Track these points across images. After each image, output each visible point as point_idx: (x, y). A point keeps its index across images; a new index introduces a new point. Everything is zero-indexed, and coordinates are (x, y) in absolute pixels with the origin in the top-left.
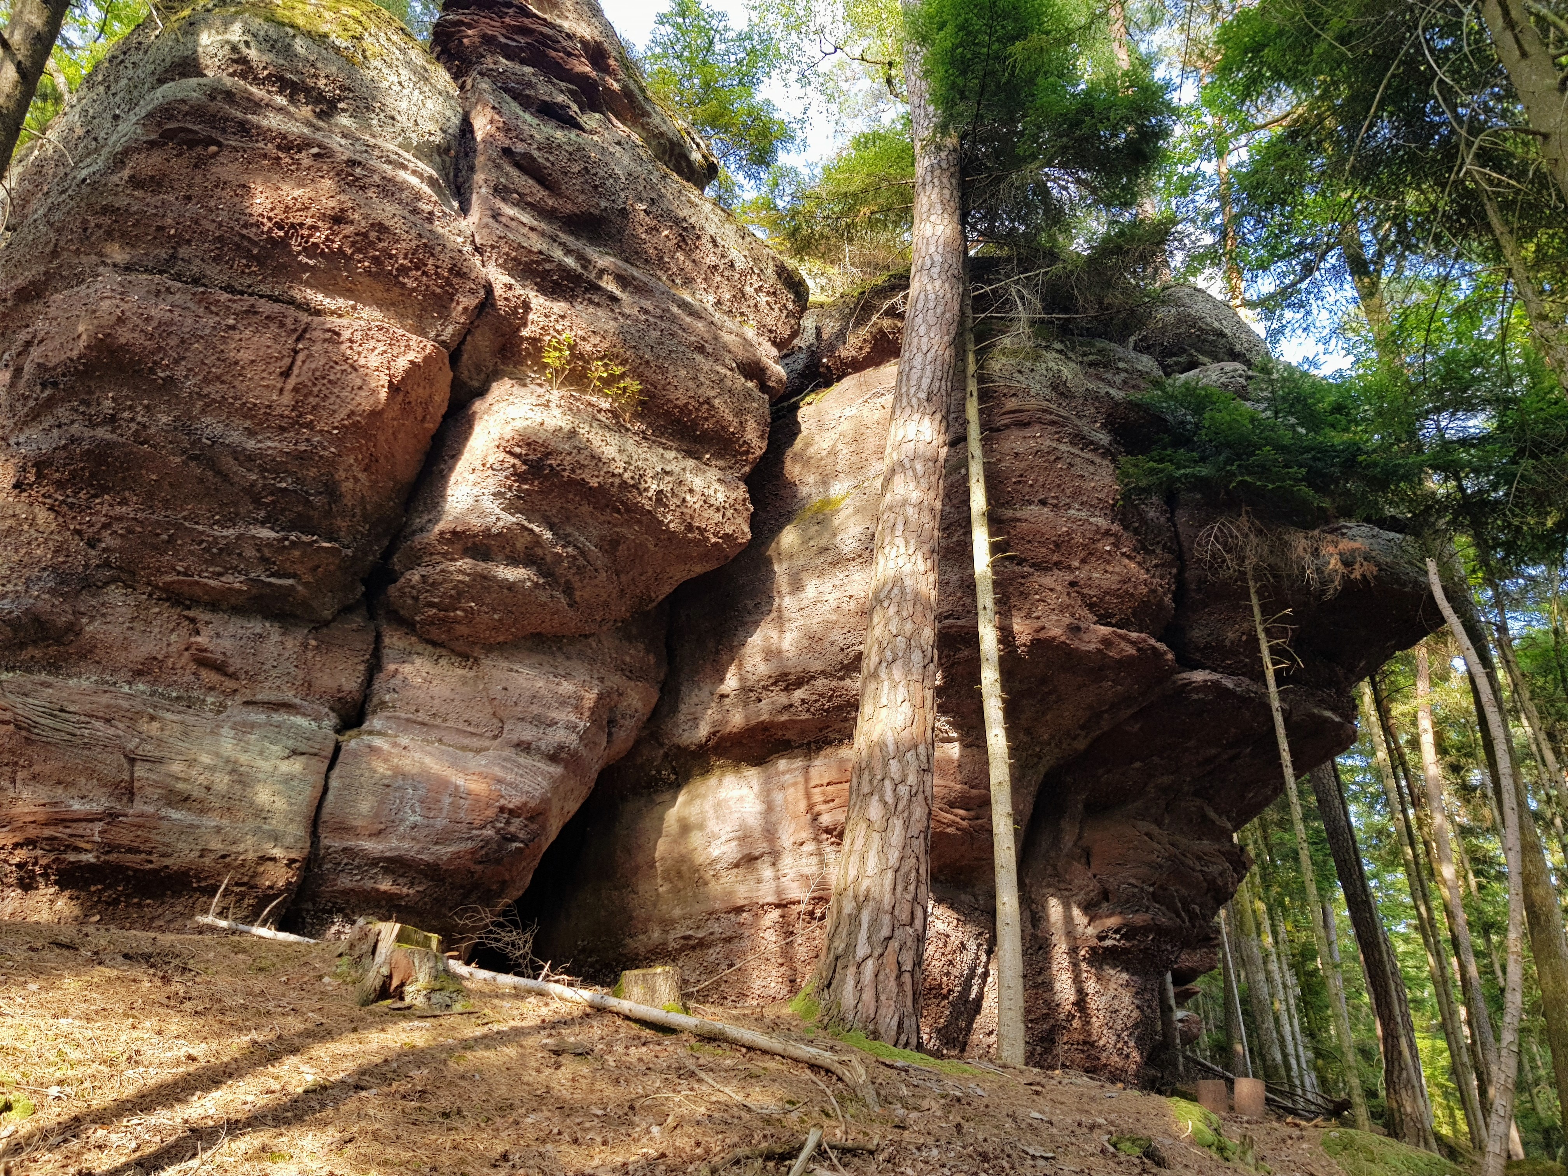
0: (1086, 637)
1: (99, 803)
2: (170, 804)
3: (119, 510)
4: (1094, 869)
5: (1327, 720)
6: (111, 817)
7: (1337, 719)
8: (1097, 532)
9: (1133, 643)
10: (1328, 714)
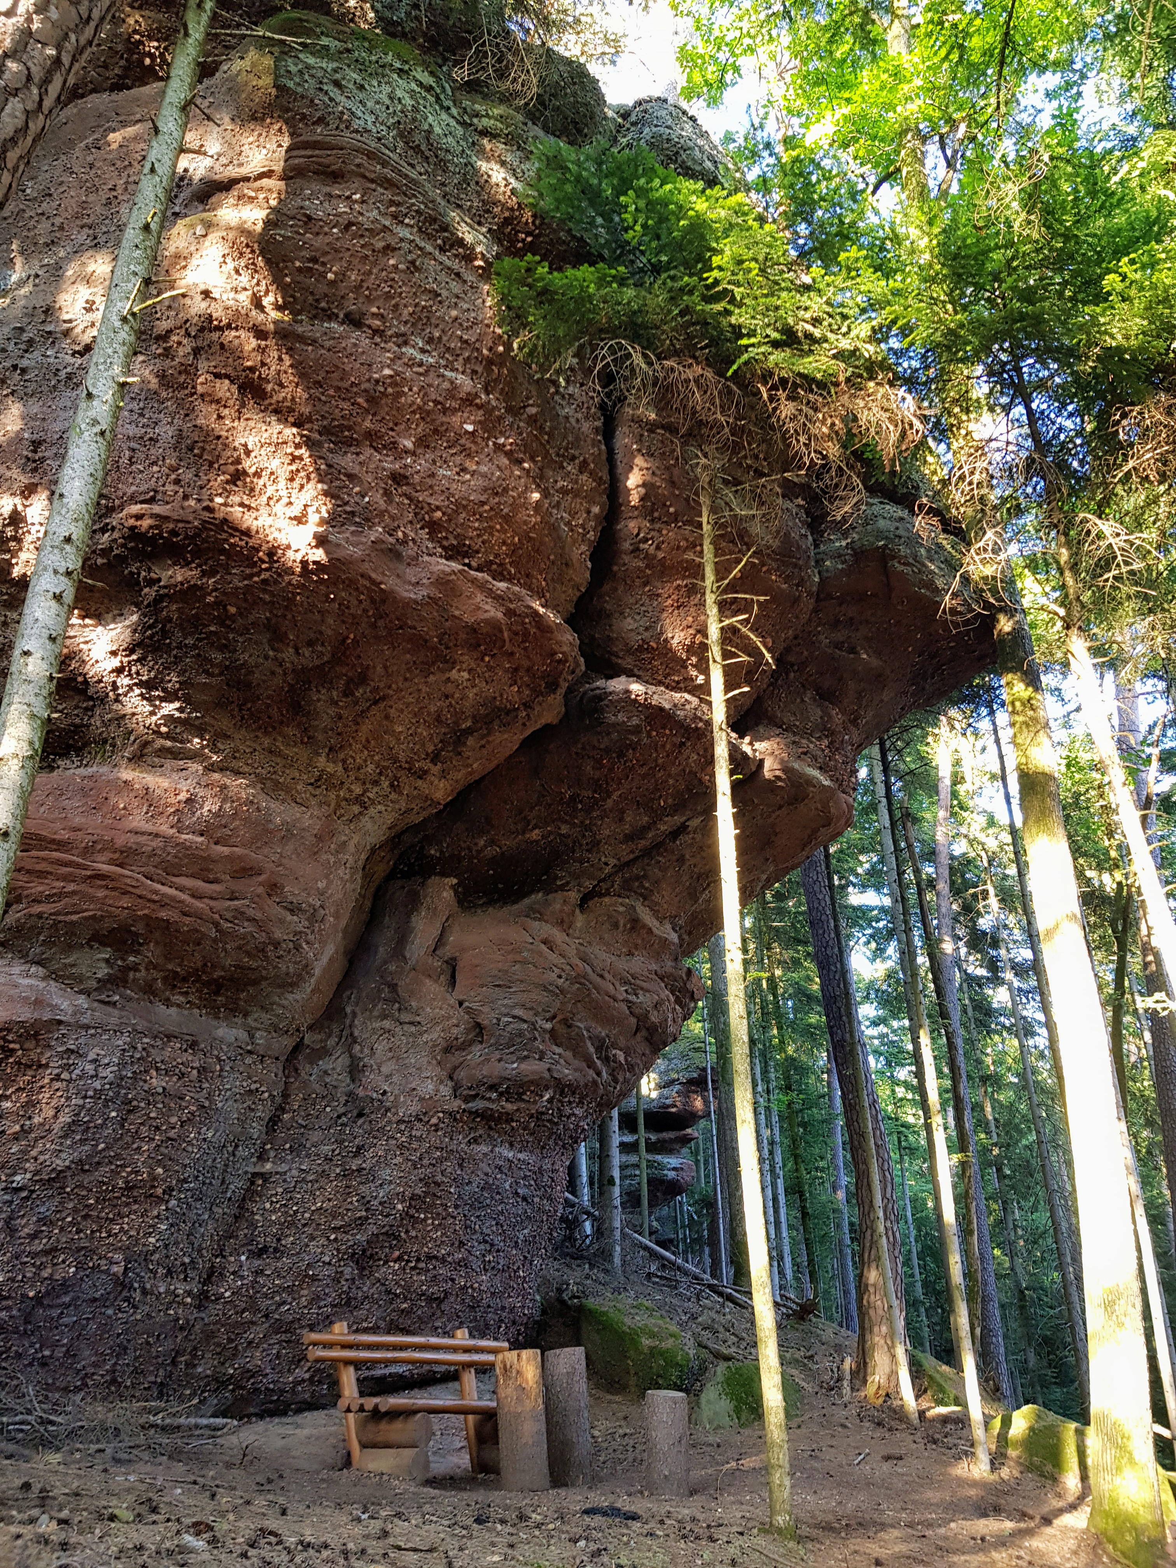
0: (411, 574)
4: (459, 993)
5: (810, 781)
7: (827, 783)
8: (452, 395)
9: (498, 598)
10: (815, 773)
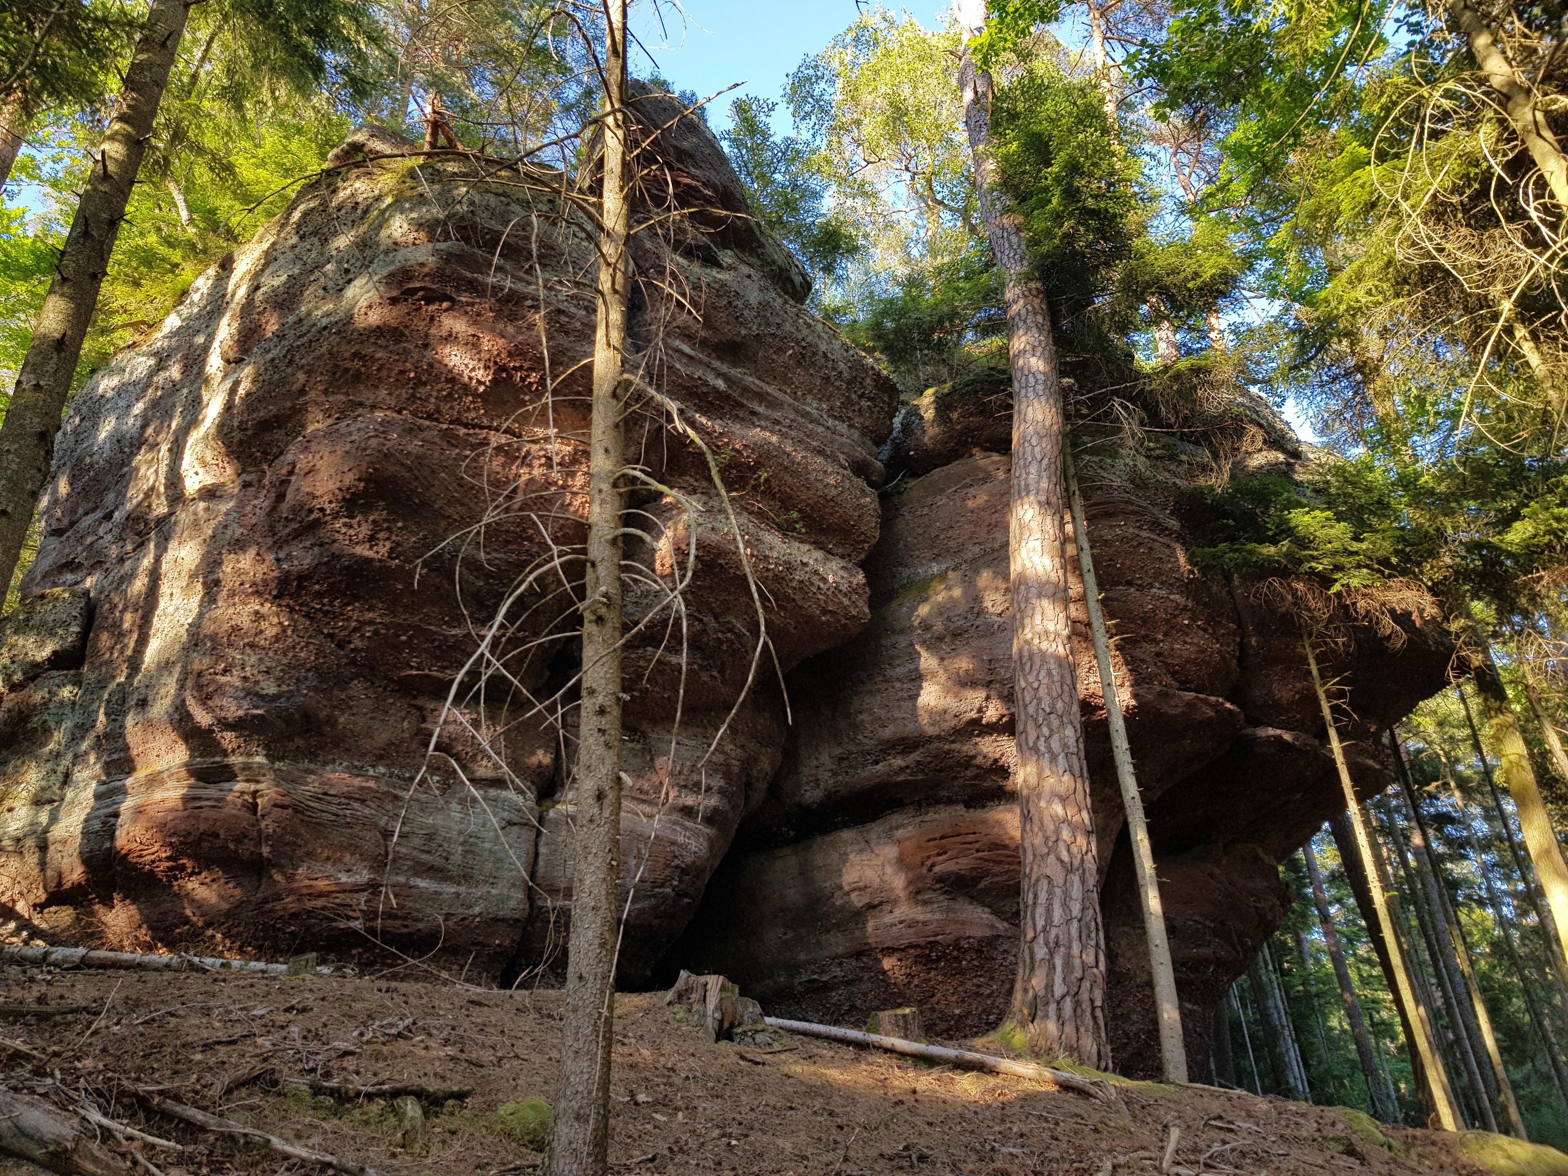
0: (1173, 702)
1: (364, 876)
2: (417, 874)
3: (370, 615)
6: (374, 887)
7: (1378, 767)
8: (1176, 608)
10: (1370, 762)
